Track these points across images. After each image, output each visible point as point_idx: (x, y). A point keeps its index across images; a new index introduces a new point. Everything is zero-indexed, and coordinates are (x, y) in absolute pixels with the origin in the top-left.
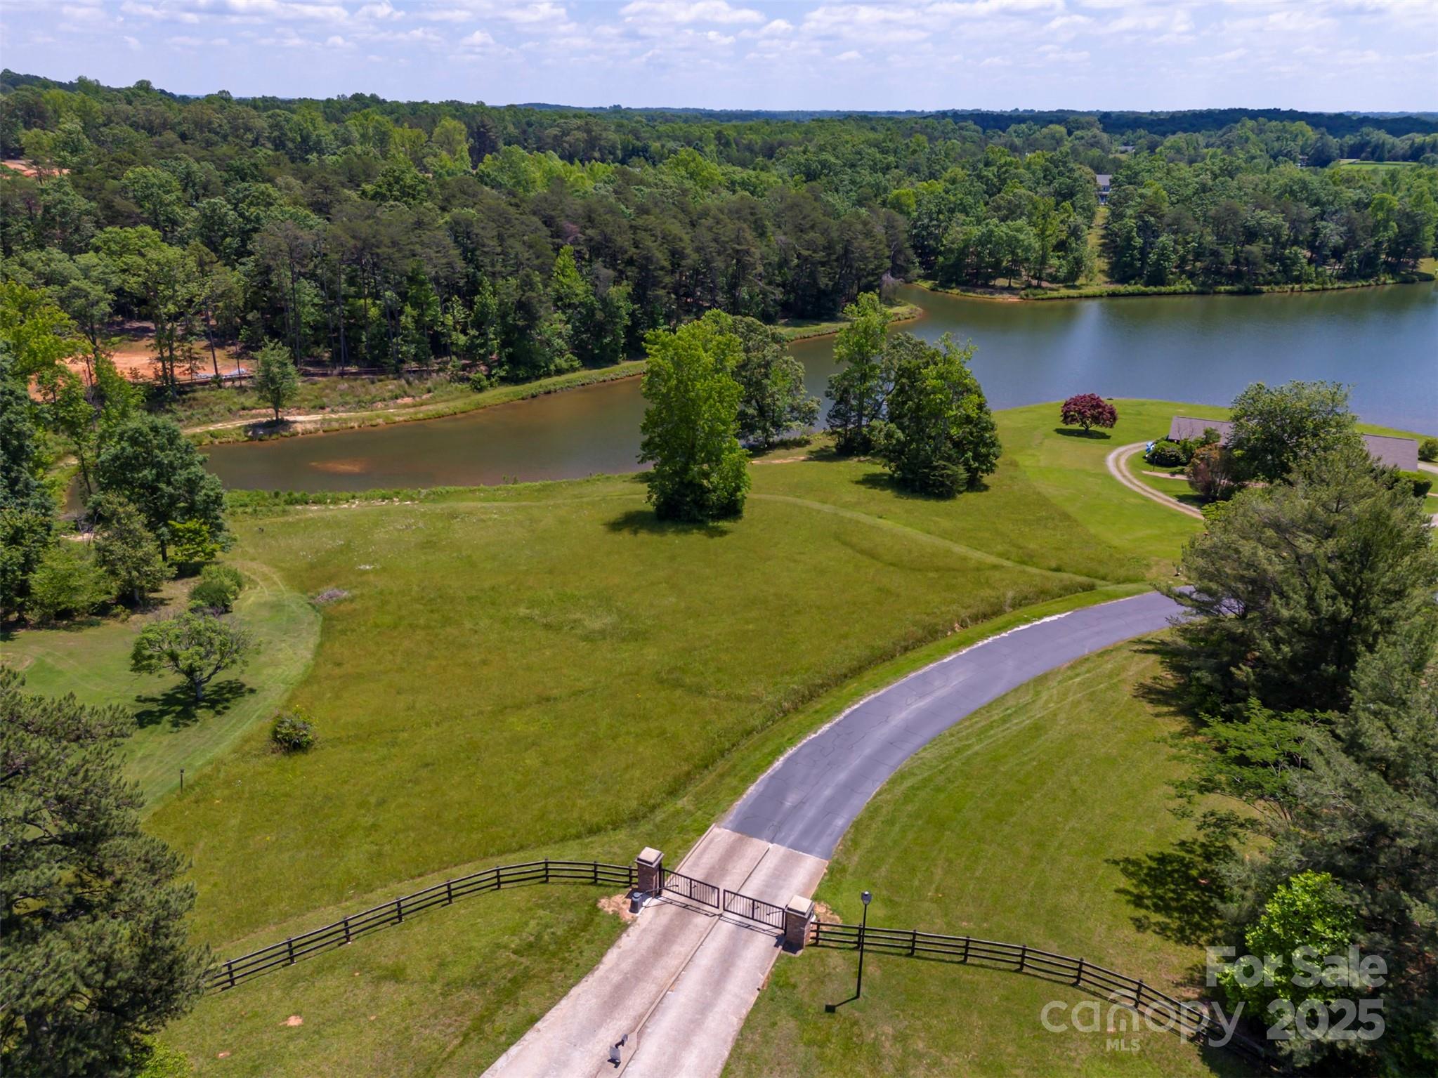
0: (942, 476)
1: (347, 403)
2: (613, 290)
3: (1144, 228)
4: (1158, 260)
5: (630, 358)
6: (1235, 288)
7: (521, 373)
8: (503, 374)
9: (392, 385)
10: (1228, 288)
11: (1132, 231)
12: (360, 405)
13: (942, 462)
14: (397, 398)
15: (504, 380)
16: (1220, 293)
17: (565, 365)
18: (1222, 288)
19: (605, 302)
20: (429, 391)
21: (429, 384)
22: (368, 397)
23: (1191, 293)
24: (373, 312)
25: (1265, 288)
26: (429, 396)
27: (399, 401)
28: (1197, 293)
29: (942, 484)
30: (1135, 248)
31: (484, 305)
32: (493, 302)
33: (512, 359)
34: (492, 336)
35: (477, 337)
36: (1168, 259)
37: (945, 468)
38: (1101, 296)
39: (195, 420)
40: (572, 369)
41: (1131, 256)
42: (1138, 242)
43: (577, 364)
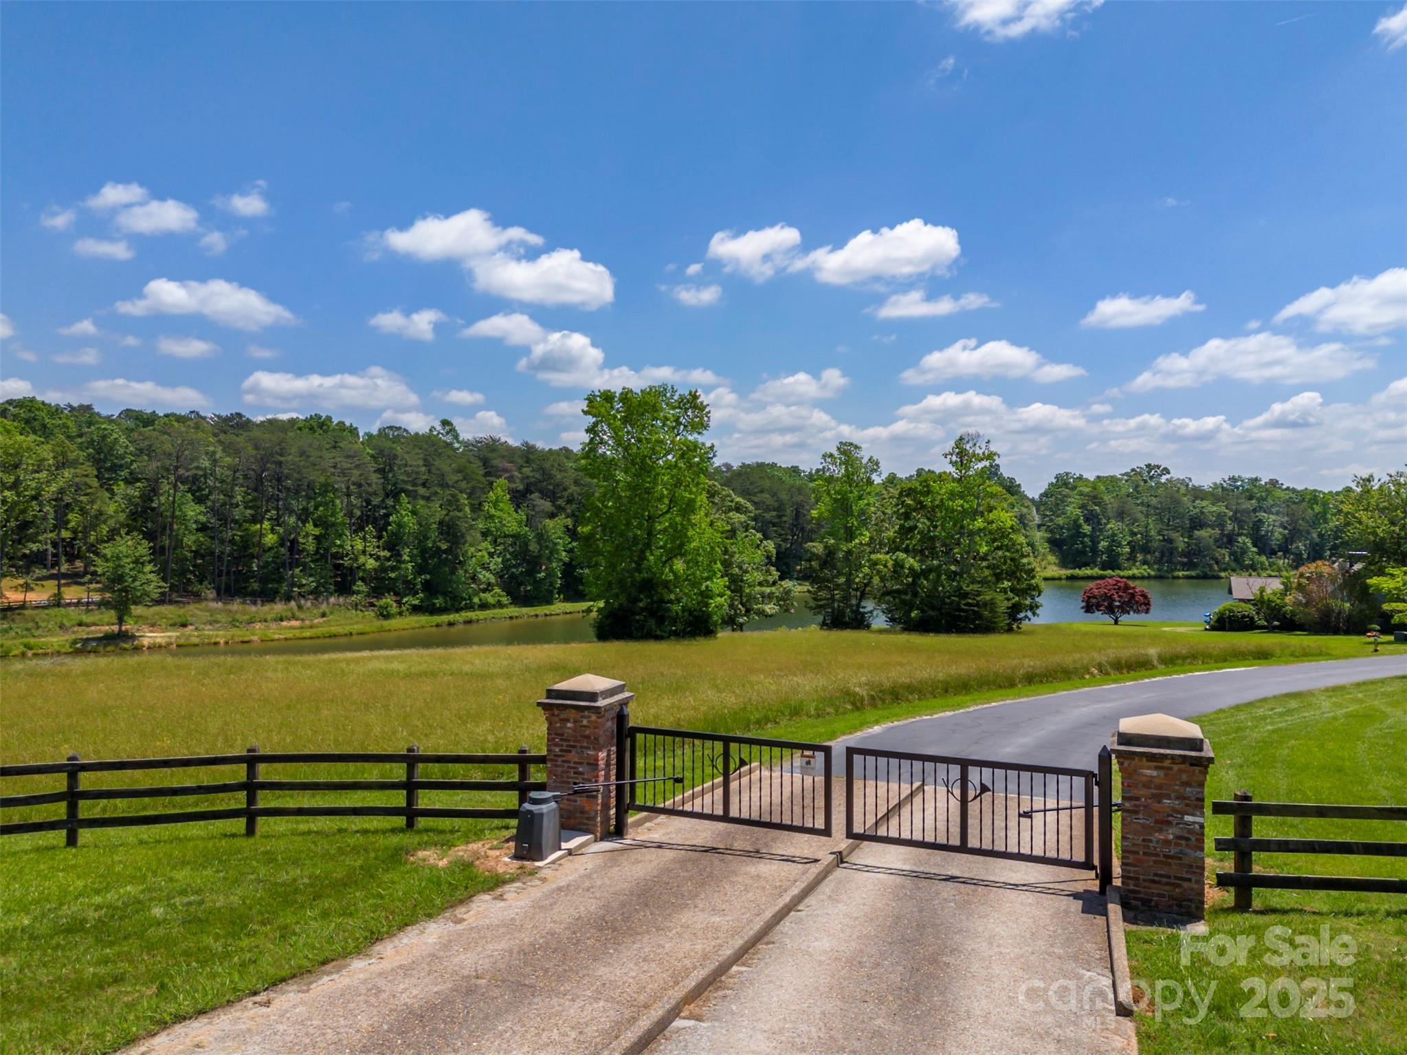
0: (977, 605)
1: (217, 622)
2: (550, 523)
3: (1090, 518)
4: (1110, 546)
5: (566, 600)
6: (1193, 573)
7: (439, 602)
8: (416, 602)
9: (279, 607)
10: (1185, 573)
11: (1079, 518)
12: (234, 623)
13: (975, 587)
14: (282, 620)
15: (416, 610)
16: (1178, 578)
17: (491, 600)
18: (1181, 574)
19: (540, 537)
20: (323, 615)
21: (324, 607)
22: (247, 617)
23: (1149, 577)
24: (270, 539)
25: (1223, 574)
26: (321, 620)
27: (285, 623)
28: (1155, 578)
29: (979, 616)
30: (1085, 535)
31: (400, 525)
32: (410, 522)
33: (427, 586)
34: (406, 558)
35: (388, 559)
36: (1120, 545)
37: (979, 594)
38: (1060, 579)
39: (13, 634)
40: (500, 605)
41: (1082, 543)
42: (1087, 529)
43: (505, 600)
